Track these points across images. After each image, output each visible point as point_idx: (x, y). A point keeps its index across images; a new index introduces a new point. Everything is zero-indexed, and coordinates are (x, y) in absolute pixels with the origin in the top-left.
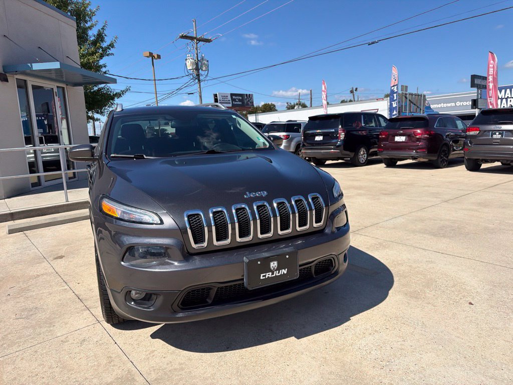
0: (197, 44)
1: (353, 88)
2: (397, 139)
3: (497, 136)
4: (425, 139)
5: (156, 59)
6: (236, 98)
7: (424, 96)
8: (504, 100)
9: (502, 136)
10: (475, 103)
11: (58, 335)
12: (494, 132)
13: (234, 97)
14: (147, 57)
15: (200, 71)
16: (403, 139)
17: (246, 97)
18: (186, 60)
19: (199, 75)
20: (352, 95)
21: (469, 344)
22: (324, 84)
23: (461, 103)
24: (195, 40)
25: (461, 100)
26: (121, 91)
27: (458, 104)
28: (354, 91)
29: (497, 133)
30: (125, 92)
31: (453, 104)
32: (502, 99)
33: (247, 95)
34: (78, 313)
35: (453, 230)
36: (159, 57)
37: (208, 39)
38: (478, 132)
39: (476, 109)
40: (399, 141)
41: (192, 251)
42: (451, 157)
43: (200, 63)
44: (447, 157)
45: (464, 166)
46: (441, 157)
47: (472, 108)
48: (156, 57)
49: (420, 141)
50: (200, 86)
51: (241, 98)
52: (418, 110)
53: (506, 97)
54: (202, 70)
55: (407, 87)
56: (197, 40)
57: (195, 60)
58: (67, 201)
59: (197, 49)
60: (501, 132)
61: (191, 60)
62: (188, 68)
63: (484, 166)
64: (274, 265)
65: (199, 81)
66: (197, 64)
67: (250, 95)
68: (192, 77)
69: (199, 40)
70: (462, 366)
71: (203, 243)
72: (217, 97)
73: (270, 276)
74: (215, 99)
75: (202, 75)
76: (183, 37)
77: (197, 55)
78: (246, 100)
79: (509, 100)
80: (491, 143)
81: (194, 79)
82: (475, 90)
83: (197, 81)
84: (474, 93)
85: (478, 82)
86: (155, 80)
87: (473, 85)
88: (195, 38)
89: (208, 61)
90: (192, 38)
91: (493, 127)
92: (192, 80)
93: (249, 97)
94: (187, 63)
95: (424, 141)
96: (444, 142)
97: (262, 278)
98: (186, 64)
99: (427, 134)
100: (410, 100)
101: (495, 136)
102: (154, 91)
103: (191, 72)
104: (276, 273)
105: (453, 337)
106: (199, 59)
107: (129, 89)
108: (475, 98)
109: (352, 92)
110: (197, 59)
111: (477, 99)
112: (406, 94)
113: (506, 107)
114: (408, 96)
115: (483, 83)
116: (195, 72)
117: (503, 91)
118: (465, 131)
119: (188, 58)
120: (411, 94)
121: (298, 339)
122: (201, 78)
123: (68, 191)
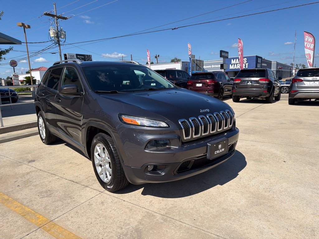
0: (57, 20)
1: (156, 55)
2: (198, 85)
3: (249, 83)
4: (213, 85)
5: (27, 28)
6: (80, 57)
7: (203, 61)
8: (235, 65)
9: (252, 84)
10: (222, 66)
11: (82, 202)
12: (248, 81)
13: (78, 57)
14: (20, 26)
15: (60, 38)
16: (200, 85)
17: (87, 57)
18: (50, 30)
19: (59, 41)
20: (156, 59)
21: (296, 177)
22: (148, 52)
23: (214, 66)
24: (56, 17)
25: (215, 64)
26: (6, 50)
27: (213, 66)
28: (158, 57)
29: (250, 82)
30: (9, 51)
31: (210, 67)
32: (234, 64)
33: (87, 55)
34: (82, 189)
35: (252, 130)
36: (29, 27)
37: (65, 17)
38: (240, 81)
39: (222, 69)
40: (198, 86)
41: (184, 141)
42: (224, 95)
43: (59, 33)
44: (222, 95)
45: (232, 99)
46: (220, 95)
47: (221, 69)
48: (27, 27)
49: (210, 87)
50: (60, 48)
51: (83, 57)
52: (200, 69)
53: (236, 63)
54: (61, 38)
55: (194, 56)
56: (57, 17)
57: (56, 31)
58: (2, 126)
59: (57, 23)
60: (251, 81)
61: (53, 31)
62: (51, 36)
63: (241, 99)
64: (220, 146)
65: (59, 45)
66: (57, 34)
67: (89, 55)
68: (54, 42)
69: (59, 17)
70: (300, 186)
71: (189, 137)
72: (66, 56)
73: (218, 152)
74: (65, 57)
75: (61, 41)
76: (46, 14)
77: (57, 27)
78: (87, 58)
79: (238, 65)
80: (247, 87)
81: (56, 43)
82: (222, 59)
83: (57, 45)
84: (221, 61)
85: (223, 54)
86: (27, 43)
87: (221, 56)
88: (56, 16)
89: (65, 32)
90: (53, 16)
91: (247, 79)
92: (54, 44)
93: (89, 57)
94: (51, 33)
95: (211, 86)
96: (221, 87)
97: (215, 153)
98: (49, 33)
99: (214, 83)
100: (196, 64)
101: (248, 84)
102: (26, 50)
103: (53, 38)
104: (221, 151)
105: (288, 176)
106: (59, 30)
107: (12, 49)
108: (222, 64)
109: (156, 57)
110: (58, 30)
111: (223, 64)
112: (194, 60)
113: (236, 68)
114: (195, 61)
115: (226, 55)
116: (56, 39)
117: (235, 60)
118: (228, 81)
119: (51, 29)
120: (197, 60)
121: (222, 185)
122: (61, 43)
123: (3, 118)
